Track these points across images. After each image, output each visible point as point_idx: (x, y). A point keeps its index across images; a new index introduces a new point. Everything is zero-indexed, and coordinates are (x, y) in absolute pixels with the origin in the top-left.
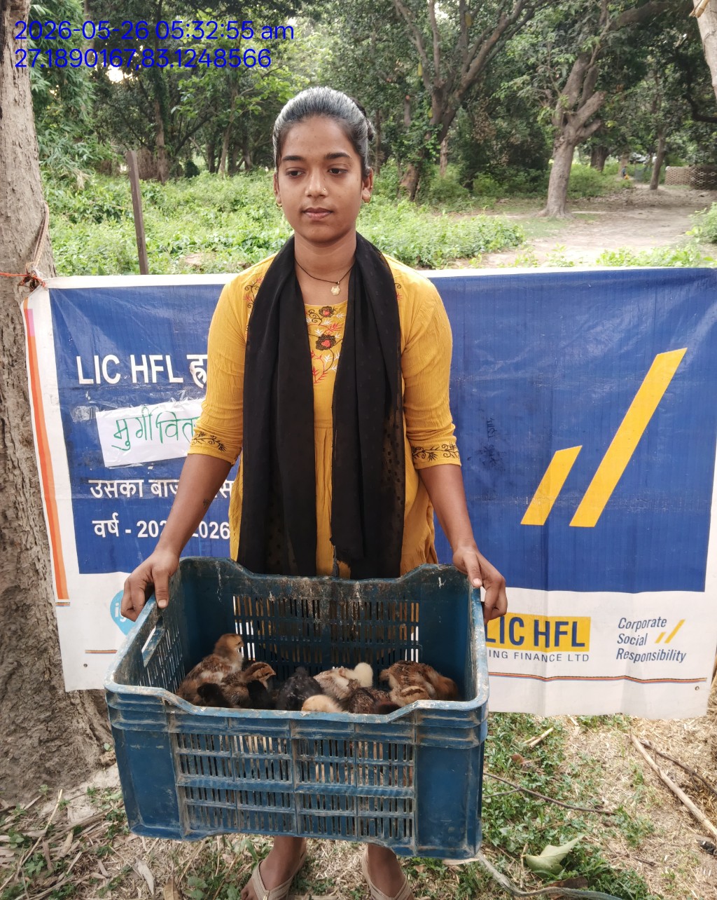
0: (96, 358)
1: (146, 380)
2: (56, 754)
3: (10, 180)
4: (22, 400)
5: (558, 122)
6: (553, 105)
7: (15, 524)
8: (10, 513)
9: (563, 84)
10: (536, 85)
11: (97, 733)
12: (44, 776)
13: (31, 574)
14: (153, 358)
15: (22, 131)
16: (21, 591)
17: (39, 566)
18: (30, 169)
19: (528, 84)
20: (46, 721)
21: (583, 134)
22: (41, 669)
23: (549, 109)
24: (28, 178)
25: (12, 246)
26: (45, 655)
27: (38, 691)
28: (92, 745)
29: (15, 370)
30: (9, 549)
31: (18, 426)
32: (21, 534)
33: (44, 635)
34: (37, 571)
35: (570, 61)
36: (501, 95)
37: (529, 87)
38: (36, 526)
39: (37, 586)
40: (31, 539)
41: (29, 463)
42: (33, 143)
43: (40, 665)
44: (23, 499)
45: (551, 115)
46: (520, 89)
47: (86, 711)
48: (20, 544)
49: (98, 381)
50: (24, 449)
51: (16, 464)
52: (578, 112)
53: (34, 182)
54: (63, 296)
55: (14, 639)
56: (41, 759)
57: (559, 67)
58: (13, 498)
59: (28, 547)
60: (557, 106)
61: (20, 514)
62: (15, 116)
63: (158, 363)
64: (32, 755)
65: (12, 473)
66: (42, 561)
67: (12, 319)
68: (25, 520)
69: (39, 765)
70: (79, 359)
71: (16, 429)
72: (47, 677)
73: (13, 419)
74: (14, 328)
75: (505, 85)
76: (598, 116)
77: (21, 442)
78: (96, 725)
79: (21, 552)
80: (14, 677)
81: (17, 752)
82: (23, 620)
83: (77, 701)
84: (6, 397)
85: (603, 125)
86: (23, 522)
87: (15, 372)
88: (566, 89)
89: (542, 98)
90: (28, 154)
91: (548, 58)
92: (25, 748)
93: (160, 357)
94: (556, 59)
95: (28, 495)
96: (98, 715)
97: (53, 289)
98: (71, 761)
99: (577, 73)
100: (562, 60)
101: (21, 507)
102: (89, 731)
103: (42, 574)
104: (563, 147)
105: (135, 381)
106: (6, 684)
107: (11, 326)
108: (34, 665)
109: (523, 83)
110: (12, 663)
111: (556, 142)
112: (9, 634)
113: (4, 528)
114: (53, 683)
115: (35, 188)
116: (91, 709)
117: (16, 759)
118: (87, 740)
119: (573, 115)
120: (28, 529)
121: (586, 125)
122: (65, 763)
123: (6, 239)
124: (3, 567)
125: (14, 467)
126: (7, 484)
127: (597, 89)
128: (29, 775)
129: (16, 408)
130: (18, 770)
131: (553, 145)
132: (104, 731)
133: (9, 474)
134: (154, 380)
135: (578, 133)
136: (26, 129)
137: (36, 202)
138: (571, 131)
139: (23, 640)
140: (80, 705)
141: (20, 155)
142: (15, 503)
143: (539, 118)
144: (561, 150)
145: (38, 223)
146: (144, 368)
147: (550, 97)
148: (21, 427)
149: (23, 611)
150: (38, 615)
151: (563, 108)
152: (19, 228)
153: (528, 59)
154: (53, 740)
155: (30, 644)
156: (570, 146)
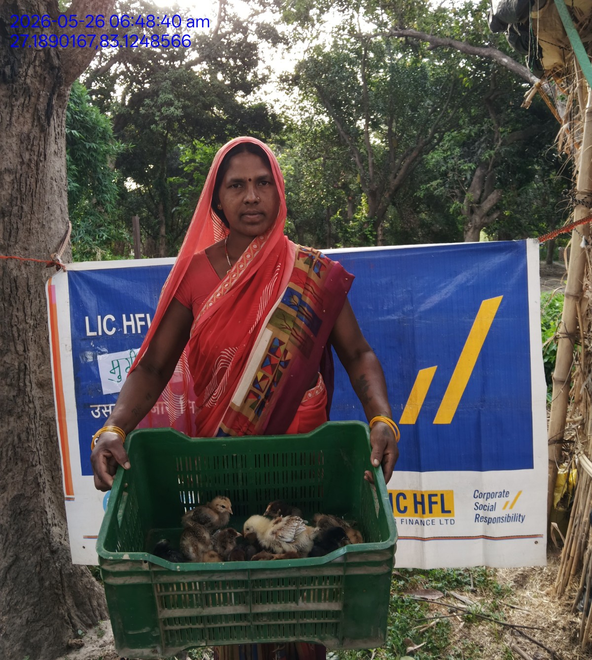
0: (99, 317)
1: (134, 332)
2: (39, 633)
3: (47, 201)
4: (40, 353)
5: (466, 212)
6: (462, 201)
7: (26, 445)
8: (24, 436)
9: (469, 185)
10: (447, 186)
11: (73, 621)
12: (28, 650)
13: (33, 486)
14: (138, 316)
15: (58, 172)
16: (25, 499)
17: (40, 481)
18: (61, 196)
19: (441, 186)
20: (35, 605)
21: (486, 221)
22: (34, 564)
23: (458, 203)
24: (59, 202)
25: (44, 244)
26: (38, 552)
27: (29, 581)
28: (68, 629)
29: (38, 331)
30: (20, 464)
31: (35, 372)
32: (30, 453)
33: (40, 536)
34: (38, 484)
35: (473, 168)
36: (421, 194)
37: (442, 188)
38: (41, 450)
39: (38, 496)
40: (36, 458)
41: (41, 401)
42: (64, 181)
43: (34, 559)
44: (33, 426)
45: (460, 207)
46: (435, 189)
47: (66, 602)
48: (28, 461)
49: (100, 333)
50: (38, 390)
51: (31, 399)
52: (481, 205)
53: (63, 205)
54: (77, 277)
55: (16, 537)
56: (27, 635)
57: (464, 173)
58: (26, 425)
59: (34, 463)
60: (465, 201)
61: (30, 437)
62: (54, 161)
63: (141, 319)
64: (20, 632)
65: (28, 405)
66: (43, 478)
67: (39, 294)
68: (33, 443)
69: (26, 640)
70: (87, 318)
71: (34, 374)
72: (38, 569)
73: (33, 366)
74: (40, 301)
75: (423, 187)
76: (497, 207)
77: (37, 385)
78: (73, 615)
79: (28, 467)
80: (13, 567)
81: (9, 629)
82: (25, 522)
83: (60, 592)
84: (29, 348)
85: (502, 214)
86: (32, 444)
87: (37, 332)
88: (471, 188)
89: (453, 196)
90: (61, 186)
91: (455, 167)
92: (15, 626)
93: (142, 315)
94: (461, 167)
95: (37, 425)
96: (75, 607)
97: (71, 271)
98: (51, 638)
99: (479, 177)
100: (466, 168)
101: (32, 432)
102: (67, 617)
103: (42, 487)
104: (471, 231)
105: (125, 332)
106: (6, 573)
107: (38, 299)
108: (30, 559)
109: (437, 185)
110: (12, 556)
111: (465, 227)
112: (13, 532)
113: (18, 447)
114: (43, 574)
115: (63, 209)
116: (70, 602)
117: (7, 635)
118: (65, 624)
119: (478, 207)
120: (35, 450)
121: (488, 214)
122: (47, 639)
123: (41, 239)
124: (13, 479)
125: (30, 401)
126: (25, 413)
127: (495, 188)
128: (17, 647)
129: (35, 359)
130: (7, 644)
131: (464, 230)
132: (79, 620)
133: (26, 406)
134: (139, 331)
135: (483, 220)
136: (61, 171)
137: (63, 218)
138: (477, 219)
139: (22, 539)
140: (62, 596)
141: (55, 186)
142: (27, 429)
143: (451, 210)
144: (470, 233)
145: (63, 232)
146: (132, 323)
147: (459, 195)
148: (38, 373)
149: (24, 515)
150: (36, 519)
151: (469, 202)
152: (50, 233)
153: (440, 168)
154: (38, 621)
155: (28, 541)
156: (477, 230)
